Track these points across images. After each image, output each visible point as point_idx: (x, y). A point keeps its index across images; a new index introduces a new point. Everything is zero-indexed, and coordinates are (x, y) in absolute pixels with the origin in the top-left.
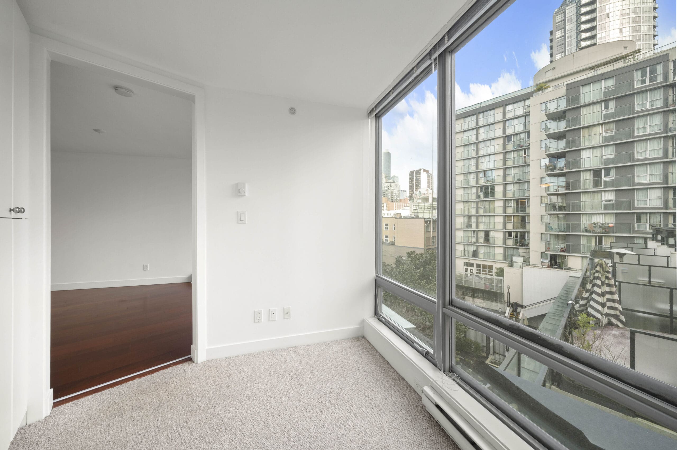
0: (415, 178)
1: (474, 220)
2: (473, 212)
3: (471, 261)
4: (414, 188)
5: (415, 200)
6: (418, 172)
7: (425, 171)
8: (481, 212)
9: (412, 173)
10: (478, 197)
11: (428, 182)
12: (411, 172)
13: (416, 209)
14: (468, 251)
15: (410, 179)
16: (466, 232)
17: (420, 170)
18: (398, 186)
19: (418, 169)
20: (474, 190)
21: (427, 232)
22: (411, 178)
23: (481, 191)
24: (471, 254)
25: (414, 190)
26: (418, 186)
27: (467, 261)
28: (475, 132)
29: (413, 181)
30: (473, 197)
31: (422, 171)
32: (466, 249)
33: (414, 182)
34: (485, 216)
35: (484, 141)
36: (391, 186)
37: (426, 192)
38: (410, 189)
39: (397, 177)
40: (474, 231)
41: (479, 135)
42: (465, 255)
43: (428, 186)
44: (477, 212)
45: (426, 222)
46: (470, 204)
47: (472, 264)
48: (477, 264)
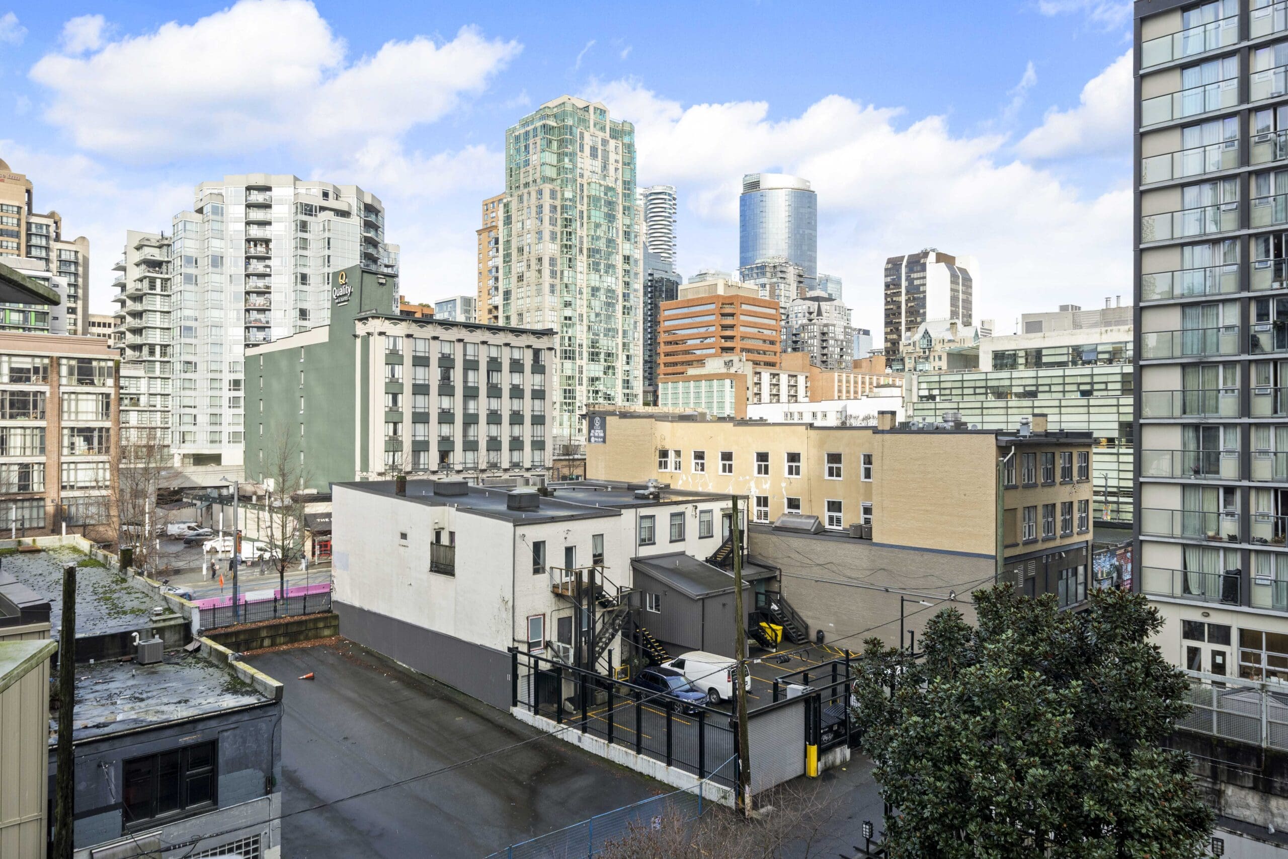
0: (904, 284)
1: (1229, 442)
2: (1228, 407)
3: (1217, 619)
4: (903, 320)
5: (909, 364)
6: (917, 263)
7: (941, 258)
8: (1263, 407)
9: (894, 265)
10: (1250, 343)
11: (954, 300)
12: (890, 261)
13: (932, 398)
14: (1203, 576)
15: (887, 286)
16: (1190, 495)
17: (925, 254)
18: (845, 312)
19: (916, 251)
20: (1230, 316)
21: (1008, 488)
22: (892, 286)
23: (1263, 316)
24: (1216, 587)
25: (903, 328)
26: (917, 312)
27: (1195, 616)
28: (1232, 66)
29: (899, 294)
30: (1228, 346)
31: (932, 257)
32: (1193, 566)
33: (903, 298)
34: (1277, 426)
35: (1274, 107)
36: (819, 313)
37: (948, 336)
38: (888, 324)
39: (839, 283)
40: (1229, 491)
41: (1255, 79)
42: (1186, 589)
43: (954, 314)
44: (1245, 408)
45: (1003, 450)
46: (1209, 374)
47: (1221, 634)
48: (1242, 632)
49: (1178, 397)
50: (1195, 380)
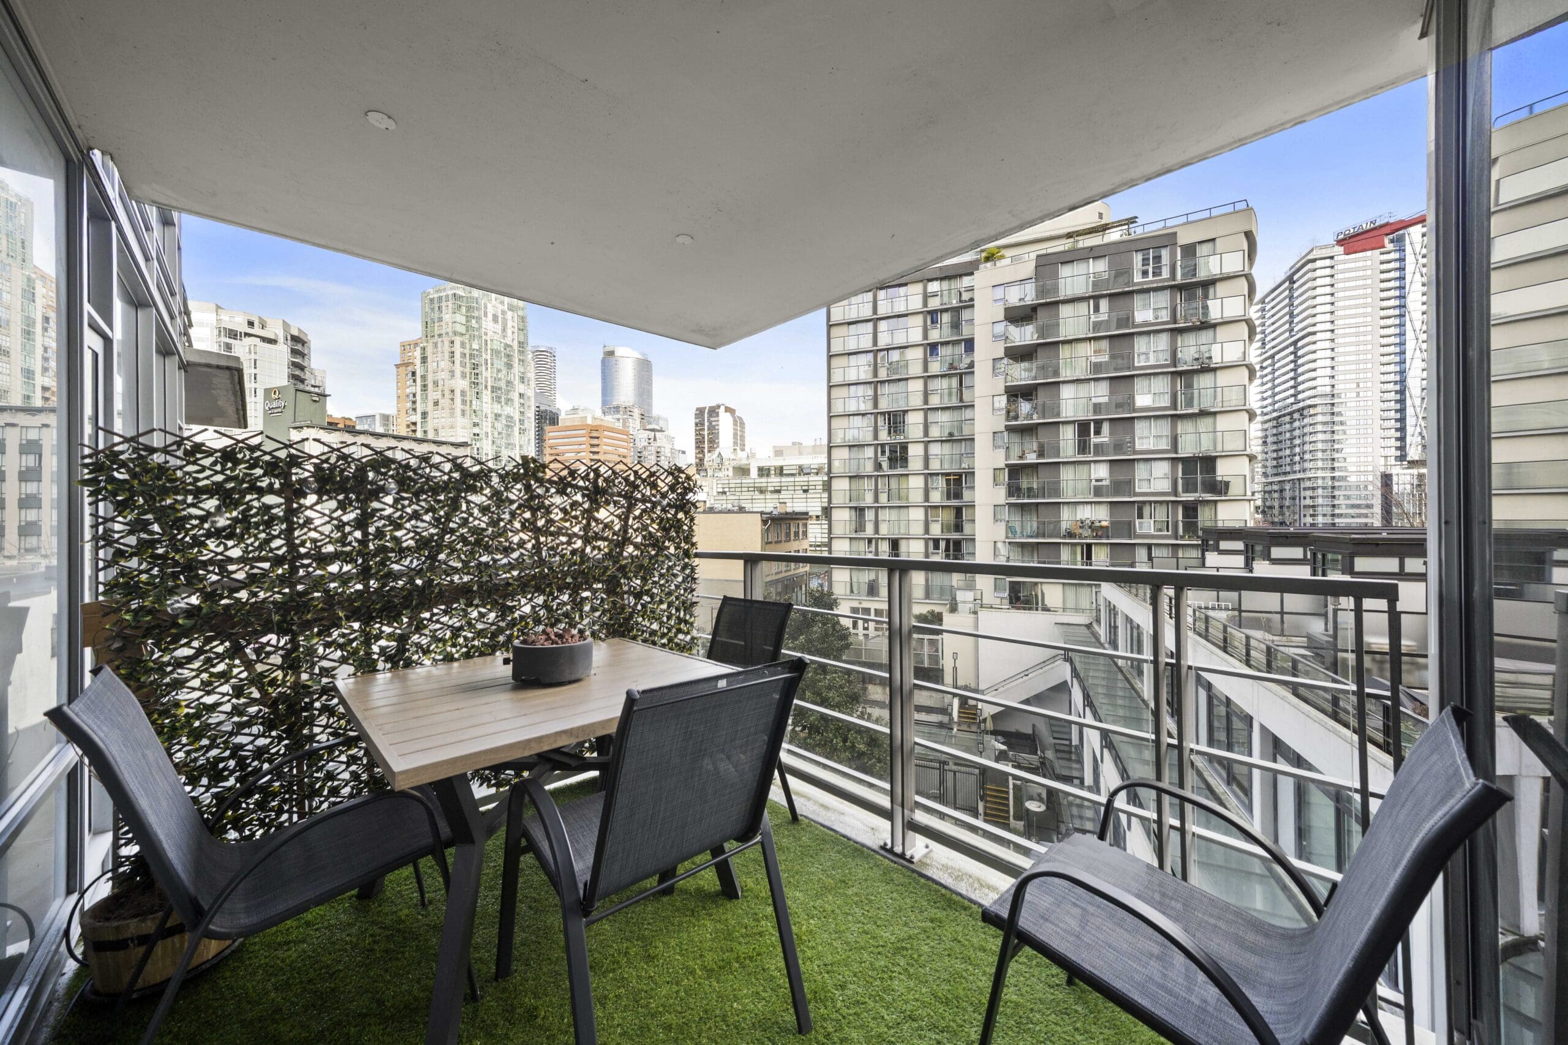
0: (706, 424)
1: (869, 515)
2: (869, 499)
3: (865, 605)
4: (706, 446)
5: (710, 473)
6: (714, 411)
7: (727, 409)
8: (883, 498)
9: (700, 412)
10: (878, 466)
11: (735, 435)
12: (697, 409)
13: (724, 493)
14: (859, 583)
15: (696, 425)
16: (854, 542)
17: (719, 407)
18: (671, 439)
19: (714, 404)
20: (869, 452)
21: (767, 543)
22: (699, 425)
23: (883, 452)
24: (865, 588)
25: (706, 450)
26: (713, 442)
27: (856, 604)
29: (703, 430)
30: (869, 468)
31: (722, 409)
32: (854, 579)
33: (706, 433)
34: (890, 507)
35: (888, 350)
36: (655, 440)
37: (732, 457)
38: (697, 447)
39: (666, 420)
40: (870, 541)
41: (879, 335)
42: (852, 591)
43: (735, 443)
44: (876, 500)
45: (764, 522)
46: (861, 481)
47: (867, 611)
48: (876, 610)
49: (848, 493)
50: (855, 484)
